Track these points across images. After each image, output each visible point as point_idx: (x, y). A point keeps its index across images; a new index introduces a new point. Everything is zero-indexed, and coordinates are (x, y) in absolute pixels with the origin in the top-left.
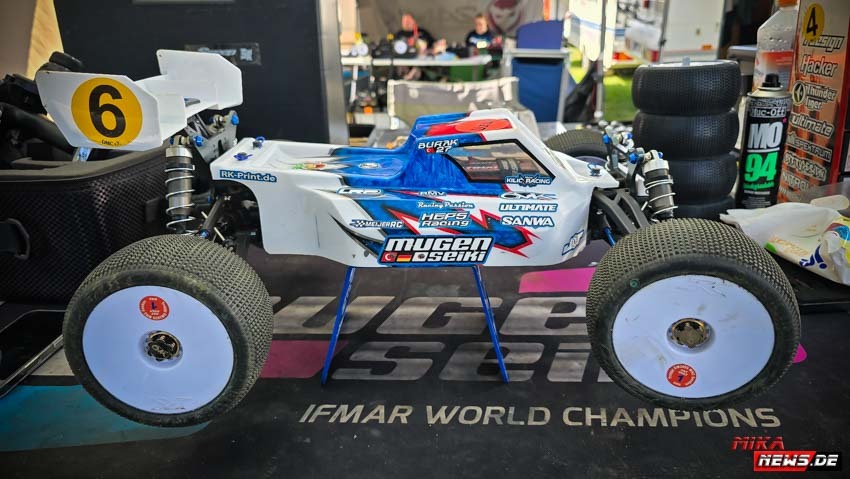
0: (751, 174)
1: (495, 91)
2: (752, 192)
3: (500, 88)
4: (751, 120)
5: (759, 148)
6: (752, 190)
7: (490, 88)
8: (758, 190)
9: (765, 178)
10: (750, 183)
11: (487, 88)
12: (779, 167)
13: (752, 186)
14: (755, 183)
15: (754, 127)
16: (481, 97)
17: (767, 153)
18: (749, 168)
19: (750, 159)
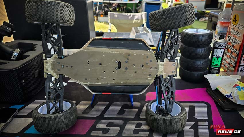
0: (214, 63)
1: (140, 16)
2: (213, 68)
3: (141, 15)
4: (214, 48)
5: (216, 56)
6: (213, 67)
7: (139, 15)
8: (215, 68)
9: (218, 64)
10: (213, 65)
11: (137, 15)
12: (222, 61)
13: (213, 66)
14: (215, 65)
15: (215, 50)
16: (136, 17)
17: (218, 58)
18: (213, 61)
19: (214, 59)
